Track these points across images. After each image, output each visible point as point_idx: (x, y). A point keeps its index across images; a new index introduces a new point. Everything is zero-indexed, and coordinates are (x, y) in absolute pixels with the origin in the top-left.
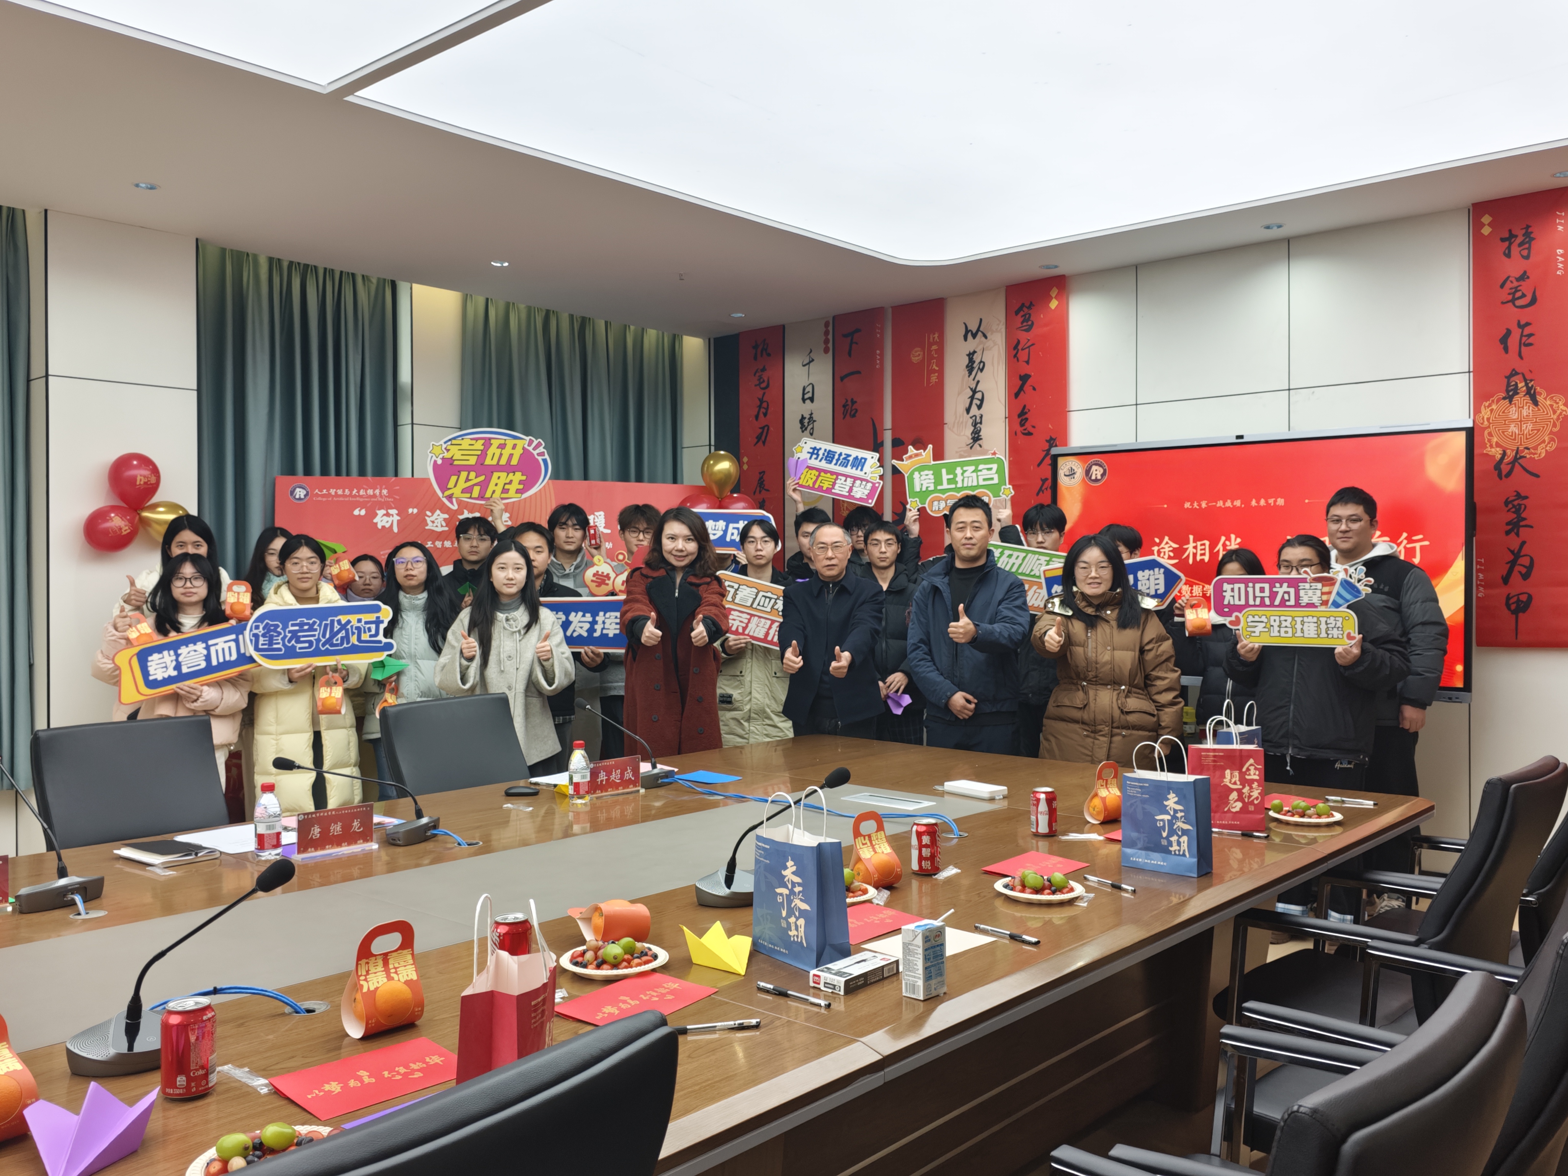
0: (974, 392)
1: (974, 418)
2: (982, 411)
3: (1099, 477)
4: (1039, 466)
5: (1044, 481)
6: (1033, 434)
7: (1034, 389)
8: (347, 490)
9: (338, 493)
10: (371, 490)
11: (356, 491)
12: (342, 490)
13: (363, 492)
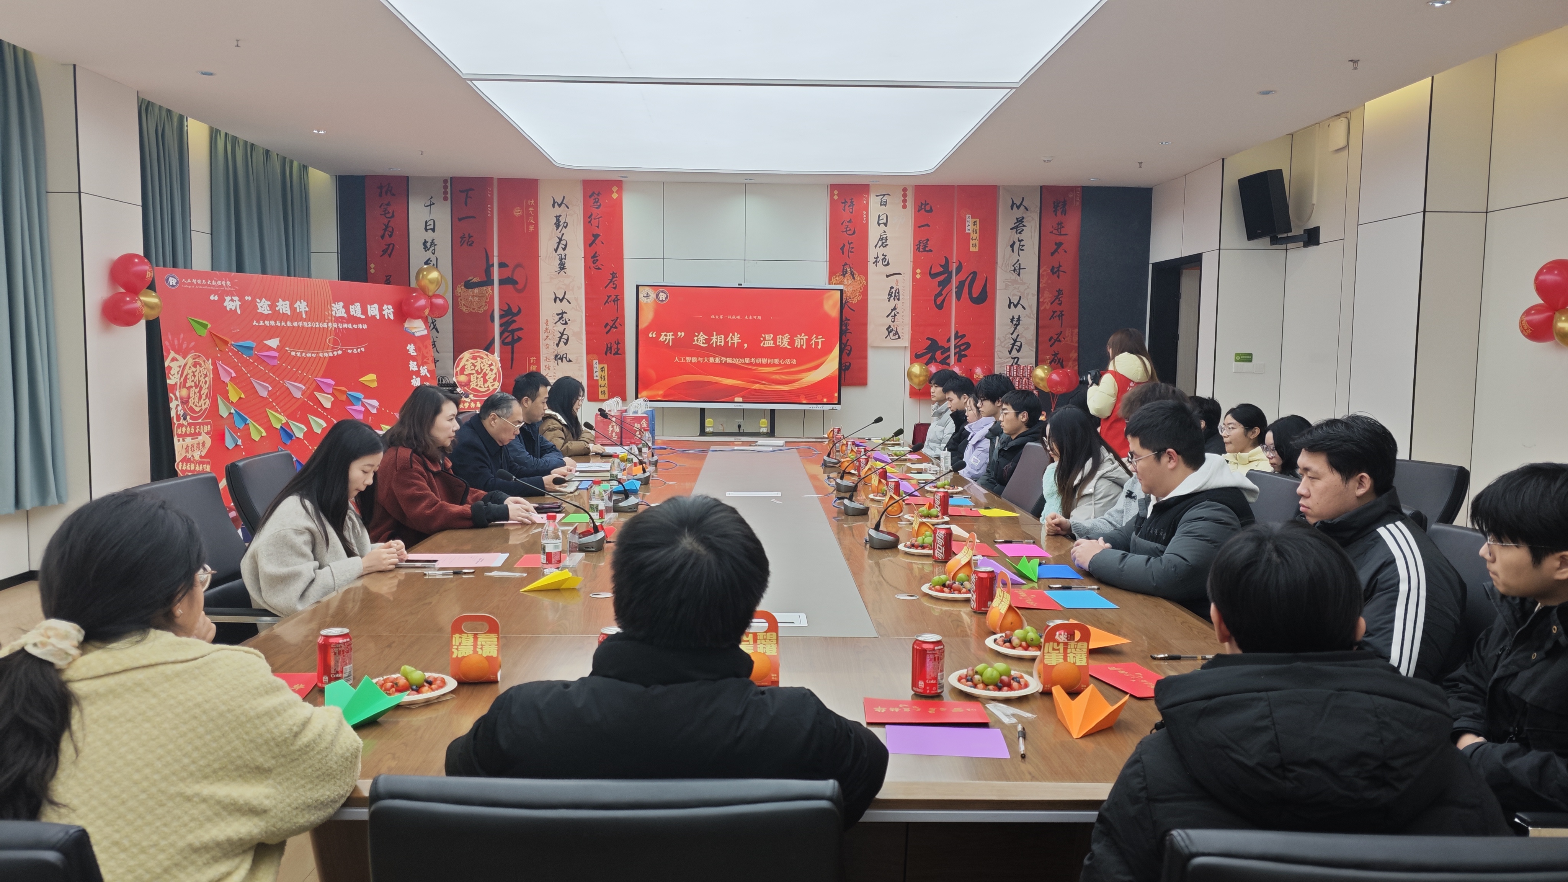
0: (561, 240)
1: (560, 256)
2: (565, 252)
3: (664, 299)
4: (605, 288)
5: (609, 297)
6: (601, 269)
7: (603, 243)
8: (204, 281)
9: (198, 282)
10: (219, 281)
11: (210, 281)
12: (200, 280)
13: (215, 283)
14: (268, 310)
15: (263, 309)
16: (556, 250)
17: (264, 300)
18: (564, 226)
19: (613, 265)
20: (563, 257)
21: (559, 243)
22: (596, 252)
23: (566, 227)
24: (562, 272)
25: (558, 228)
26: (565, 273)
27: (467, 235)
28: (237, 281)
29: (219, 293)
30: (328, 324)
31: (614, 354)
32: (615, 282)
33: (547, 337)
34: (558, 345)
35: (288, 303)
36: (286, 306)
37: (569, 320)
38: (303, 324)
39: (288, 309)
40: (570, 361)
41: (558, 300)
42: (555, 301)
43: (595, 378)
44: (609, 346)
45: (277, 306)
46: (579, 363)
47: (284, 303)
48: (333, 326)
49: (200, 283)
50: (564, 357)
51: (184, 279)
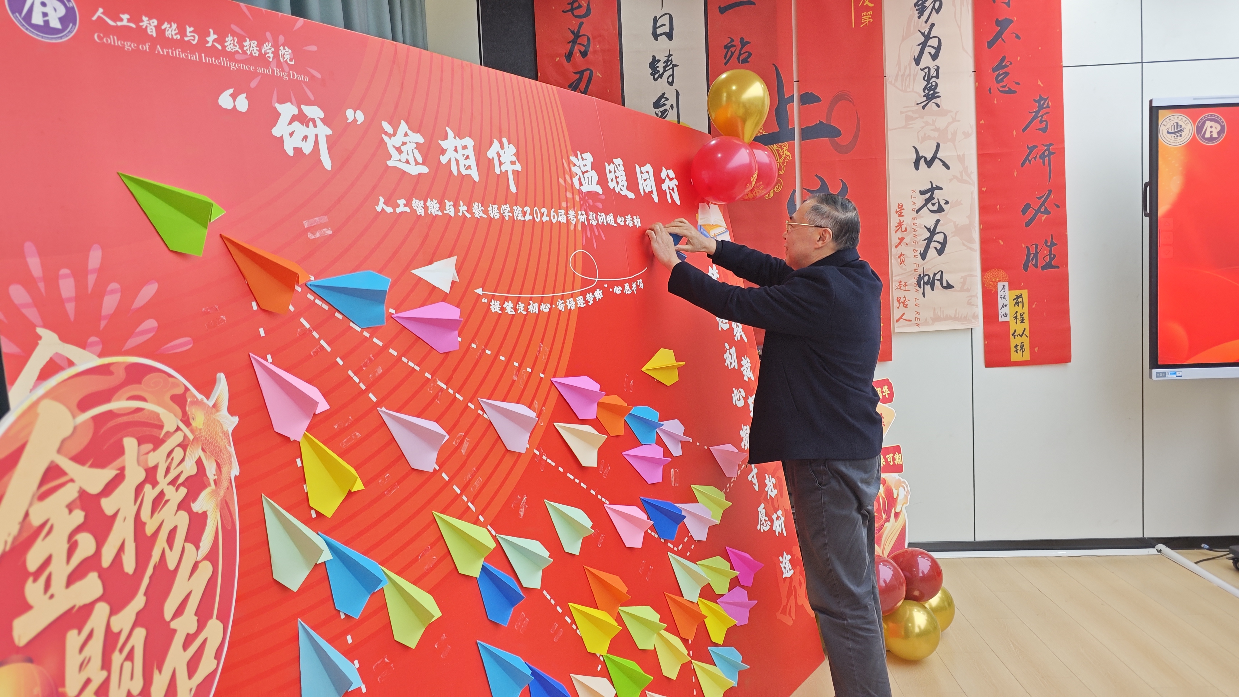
0: (927, 37)
1: (926, 70)
2: (938, 62)
3: (1215, 135)
4: (1024, 130)
5: (1031, 149)
6: (1015, 92)
7: (1018, 37)
8: (189, 29)
9: (167, 33)
10: (252, 42)
11: (216, 36)
12: (176, 25)
13: (234, 45)
14: (417, 163)
15: (404, 157)
16: (917, 61)
17: (403, 127)
18: (933, 7)
19: (1040, 83)
20: (933, 73)
21: (924, 45)
22: (1004, 58)
23: (938, 11)
24: (931, 104)
25: (921, 13)
26: (938, 106)
27: (737, 42)
28: (313, 48)
29: (253, 84)
30: (567, 213)
31: (1043, 268)
32: (1045, 117)
33: (902, 239)
34: (923, 256)
35: (469, 142)
36: (466, 152)
37: (947, 203)
38: (512, 211)
39: (472, 162)
40: (949, 286)
41: (922, 162)
42: (917, 165)
43: (1002, 319)
44: (1032, 251)
45: (443, 152)
46: (968, 290)
47: (459, 143)
48: (578, 220)
49: (172, 36)
50: (937, 280)
51: (101, 10)
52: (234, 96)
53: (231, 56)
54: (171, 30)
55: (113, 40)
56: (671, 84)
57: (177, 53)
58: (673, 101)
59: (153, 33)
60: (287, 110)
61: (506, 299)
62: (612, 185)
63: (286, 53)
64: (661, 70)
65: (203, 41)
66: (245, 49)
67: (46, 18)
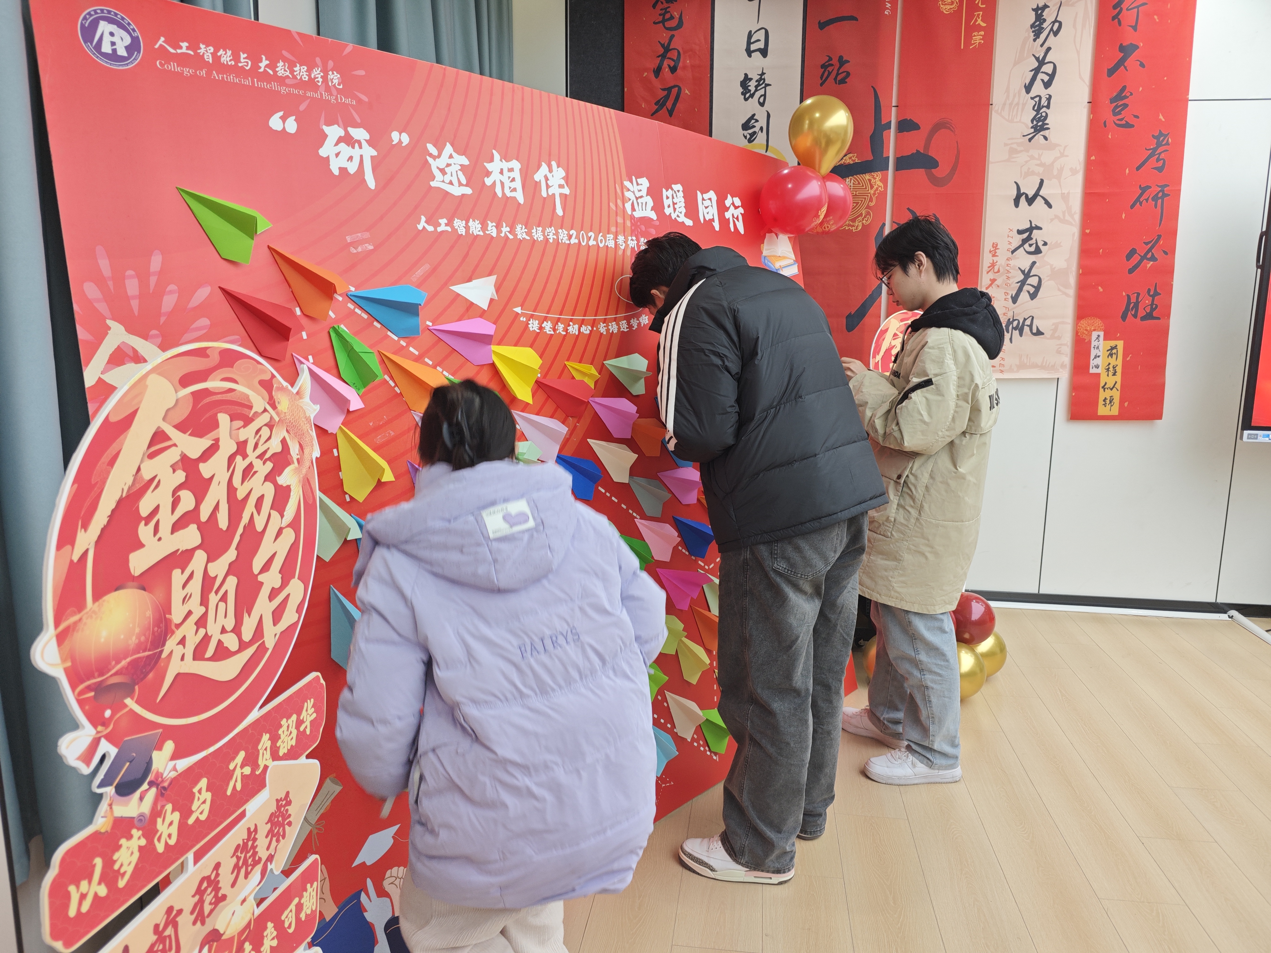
0: (1042, 62)
1: (1037, 99)
2: (1050, 91)
4: (1138, 169)
5: (1144, 190)
6: (1133, 126)
7: (1142, 65)
8: (243, 56)
9: (222, 60)
10: (302, 68)
11: (268, 62)
12: (231, 52)
13: (285, 70)
14: (460, 184)
15: (447, 178)
16: (1028, 88)
17: (448, 149)
18: (1052, 29)
19: (1161, 117)
20: (1044, 102)
21: (1037, 71)
22: (1124, 88)
23: (1056, 34)
24: (1039, 137)
25: (1037, 35)
26: (1046, 138)
27: (835, 61)
28: (362, 73)
29: (302, 107)
30: (616, 238)
31: (1143, 319)
32: (1163, 155)
33: (993, 281)
34: (1015, 299)
35: (516, 165)
36: (512, 175)
37: (1045, 244)
38: (557, 234)
39: (518, 184)
40: (1039, 333)
41: (1023, 199)
42: (1017, 202)
43: (1093, 371)
44: (1133, 300)
45: (488, 174)
46: (1059, 338)
47: (505, 165)
48: (627, 245)
49: (227, 62)
50: (1027, 325)
51: (162, 39)
52: (284, 119)
53: (281, 80)
54: (226, 57)
55: (173, 67)
56: (762, 104)
57: (231, 78)
58: (763, 123)
59: (209, 58)
60: (334, 132)
61: (546, 319)
62: (668, 211)
63: (335, 78)
64: (752, 89)
65: (256, 66)
66: (295, 73)
67: (114, 47)
